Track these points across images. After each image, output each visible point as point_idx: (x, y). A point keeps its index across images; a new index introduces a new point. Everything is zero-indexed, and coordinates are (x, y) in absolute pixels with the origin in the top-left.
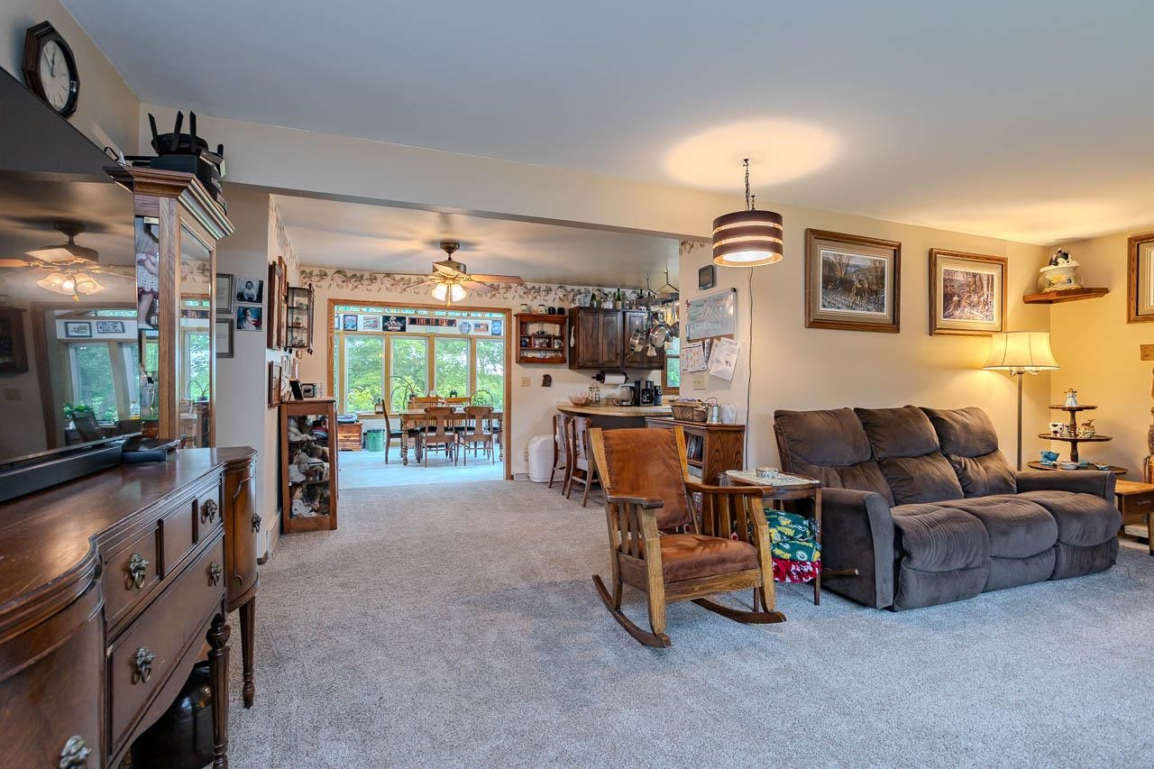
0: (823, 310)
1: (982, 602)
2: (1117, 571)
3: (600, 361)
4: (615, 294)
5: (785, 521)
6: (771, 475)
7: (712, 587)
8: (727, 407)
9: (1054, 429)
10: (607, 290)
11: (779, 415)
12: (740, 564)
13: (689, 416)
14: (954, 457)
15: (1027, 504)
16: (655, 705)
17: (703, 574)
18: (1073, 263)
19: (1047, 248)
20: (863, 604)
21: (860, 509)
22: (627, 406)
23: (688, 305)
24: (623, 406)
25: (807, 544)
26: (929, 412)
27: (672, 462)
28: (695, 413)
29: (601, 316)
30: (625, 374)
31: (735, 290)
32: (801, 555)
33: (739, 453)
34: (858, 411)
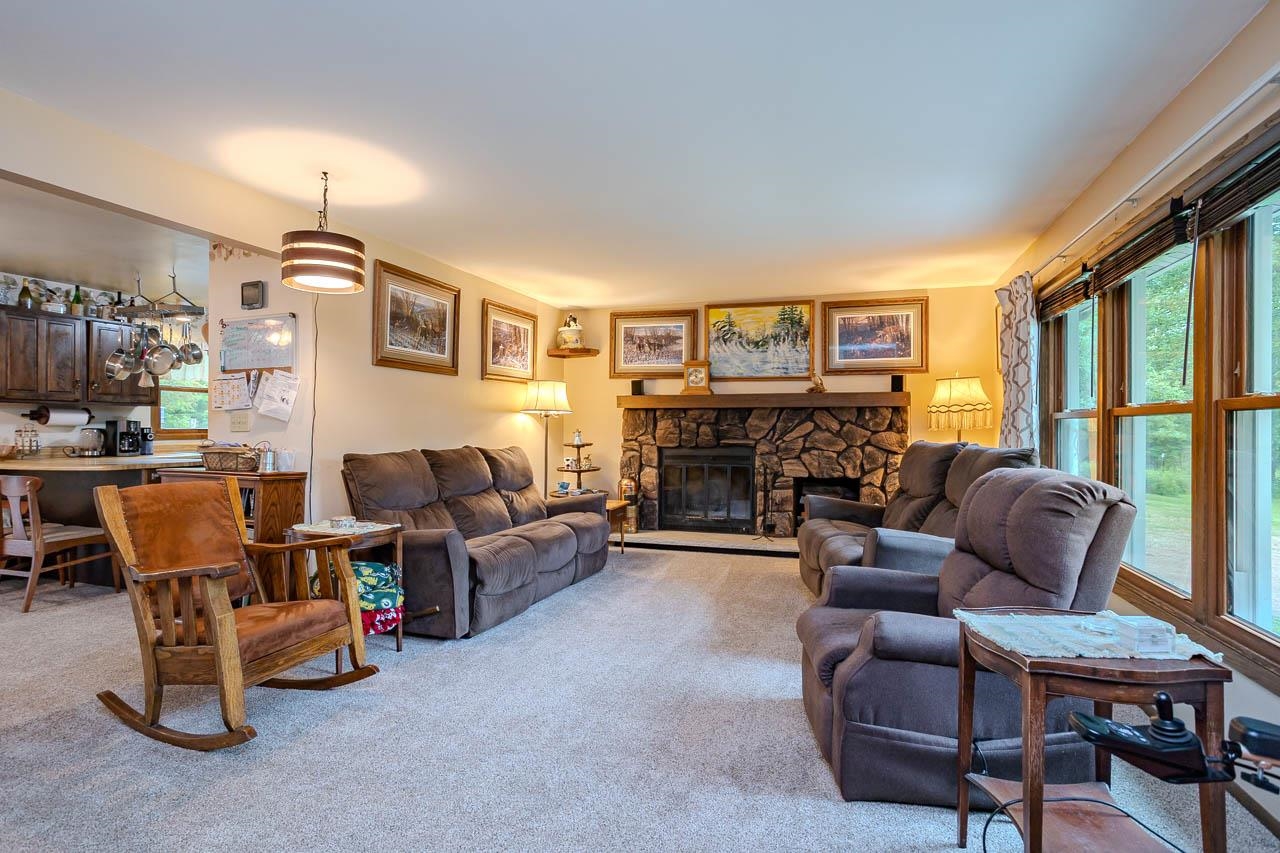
0: (391, 349)
1: (534, 613)
2: (607, 568)
3: (42, 390)
4: (68, 293)
5: (367, 571)
6: (348, 525)
7: (299, 656)
8: (285, 453)
9: (567, 463)
10: (52, 285)
11: (349, 459)
12: (328, 624)
13: (232, 464)
14: (503, 492)
15: (557, 526)
16: (250, 806)
17: (287, 644)
18: (580, 327)
19: (562, 311)
20: (443, 639)
21: (441, 548)
22: (93, 456)
23: (224, 326)
24: (84, 457)
25: (391, 591)
26: (483, 452)
27: (224, 522)
28: (242, 461)
29: (43, 324)
30: (89, 413)
31: (294, 316)
32: (386, 603)
33: (300, 505)
34: (423, 451)
